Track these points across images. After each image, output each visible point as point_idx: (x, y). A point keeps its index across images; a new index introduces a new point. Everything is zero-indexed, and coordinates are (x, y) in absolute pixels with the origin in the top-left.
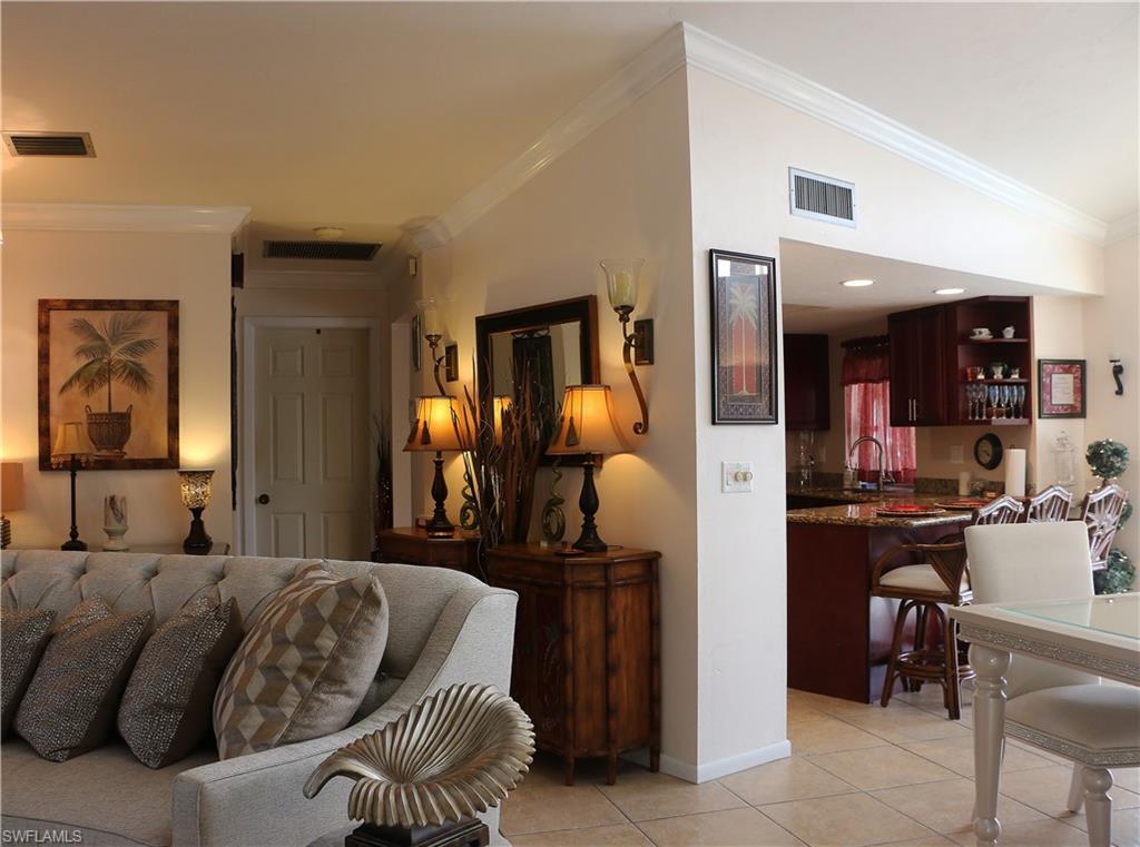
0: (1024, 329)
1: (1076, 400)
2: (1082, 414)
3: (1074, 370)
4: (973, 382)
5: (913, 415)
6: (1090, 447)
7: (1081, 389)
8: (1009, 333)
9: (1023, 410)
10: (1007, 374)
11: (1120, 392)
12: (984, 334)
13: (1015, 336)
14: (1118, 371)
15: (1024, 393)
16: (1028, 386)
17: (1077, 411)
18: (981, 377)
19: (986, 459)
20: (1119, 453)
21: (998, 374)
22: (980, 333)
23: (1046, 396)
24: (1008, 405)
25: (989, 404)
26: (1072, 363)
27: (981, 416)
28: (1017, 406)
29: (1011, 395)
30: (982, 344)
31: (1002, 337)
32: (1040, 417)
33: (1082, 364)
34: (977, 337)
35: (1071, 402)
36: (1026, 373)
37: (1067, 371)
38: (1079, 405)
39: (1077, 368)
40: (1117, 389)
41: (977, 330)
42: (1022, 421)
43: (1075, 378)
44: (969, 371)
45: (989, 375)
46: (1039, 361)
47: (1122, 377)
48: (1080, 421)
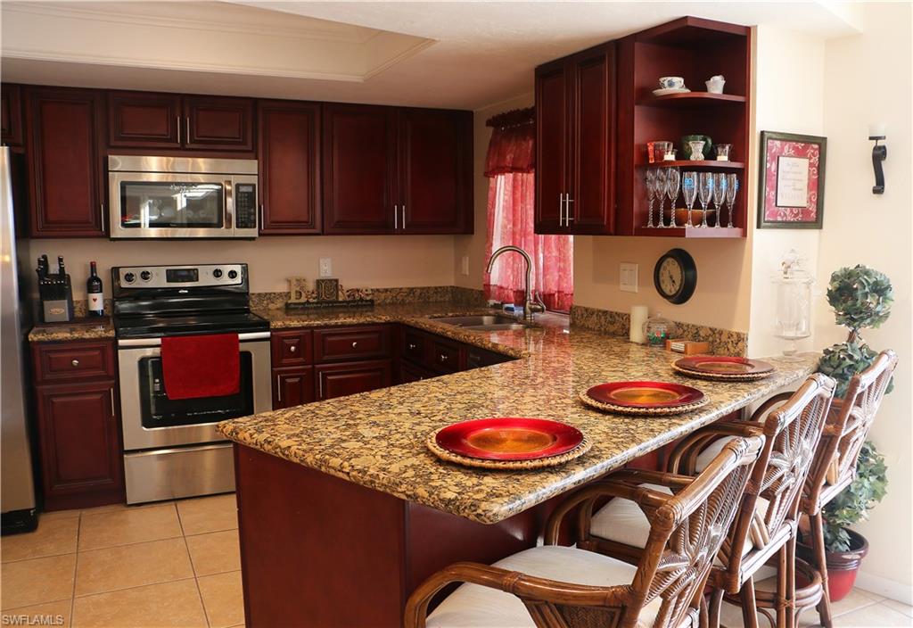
0: (739, 80)
1: (810, 200)
2: (817, 223)
3: (810, 151)
4: (653, 167)
5: (566, 219)
6: (834, 278)
7: (818, 185)
8: (716, 86)
9: (733, 214)
10: (710, 154)
11: (879, 187)
12: (675, 86)
13: (726, 90)
14: (879, 155)
15: (736, 187)
16: (742, 174)
17: (811, 218)
18: (670, 157)
19: (670, 289)
20: (880, 290)
21: (697, 150)
22: (671, 84)
23: (769, 193)
24: (711, 205)
25: (681, 202)
26: (807, 140)
27: (667, 222)
28: (724, 207)
29: (718, 188)
30: (672, 102)
31: (705, 90)
32: (759, 227)
33: (821, 143)
34: (666, 91)
35: (804, 203)
36: (740, 153)
37: (800, 154)
38: (813, 208)
39: (813, 147)
40: (873, 183)
41: (665, 80)
42: (730, 232)
43: (811, 165)
44: (651, 148)
45: (682, 154)
46: (762, 133)
47: (885, 165)
48: (811, 235)
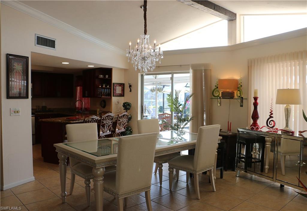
0: (110, 76)
1: (122, 93)
2: (123, 96)
3: (122, 86)
4: (98, 88)
5: (87, 95)
6: (123, 103)
7: (123, 90)
8: (107, 76)
9: (110, 95)
10: (106, 86)
11: (131, 91)
12: (101, 76)
13: (108, 77)
14: (130, 86)
15: (110, 91)
16: (111, 89)
17: (122, 95)
18: (100, 86)
19: (103, 106)
21: (104, 86)
22: (100, 76)
23: (115, 92)
24: (106, 93)
25: (102, 93)
27: (100, 96)
28: (108, 93)
29: (107, 91)
30: (101, 79)
31: (105, 77)
32: (113, 96)
33: (124, 84)
34: (100, 77)
35: (121, 93)
36: (110, 86)
37: (120, 86)
38: (122, 94)
39: (122, 85)
41: (100, 75)
43: (122, 87)
44: (98, 85)
45: (102, 86)
46: (113, 83)
47: (131, 88)
48: (123, 98)
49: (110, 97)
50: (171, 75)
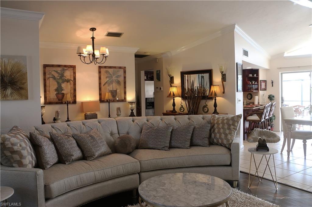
0: (258, 75)
2: (266, 90)
4: (248, 84)
6: (269, 96)
7: (266, 86)
8: (255, 75)
9: (257, 89)
10: (255, 83)
11: (272, 86)
12: (251, 75)
13: (256, 76)
14: (272, 82)
16: (258, 85)
17: (265, 89)
18: (251, 83)
19: (250, 98)
20: (273, 97)
21: (254, 82)
23: (261, 87)
25: (252, 88)
26: (264, 81)
27: (250, 90)
29: (255, 87)
30: (250, 77)
31: (254, 76)
32: (260, 90)
33: (266, 81)
34: (250, 76)
36: (258, 83)
37: (264, 82)
39: (265, 81)
40: (272, 85)
42: (257, 91)
43: (265, 84)
44: (248, 82)
45: (252, 83)
46: (260, 80)
47: (273, 83)
48: (265, 91)
49: (258, 91)
50: (310, 72)
